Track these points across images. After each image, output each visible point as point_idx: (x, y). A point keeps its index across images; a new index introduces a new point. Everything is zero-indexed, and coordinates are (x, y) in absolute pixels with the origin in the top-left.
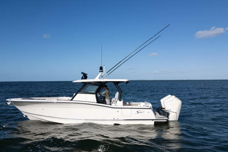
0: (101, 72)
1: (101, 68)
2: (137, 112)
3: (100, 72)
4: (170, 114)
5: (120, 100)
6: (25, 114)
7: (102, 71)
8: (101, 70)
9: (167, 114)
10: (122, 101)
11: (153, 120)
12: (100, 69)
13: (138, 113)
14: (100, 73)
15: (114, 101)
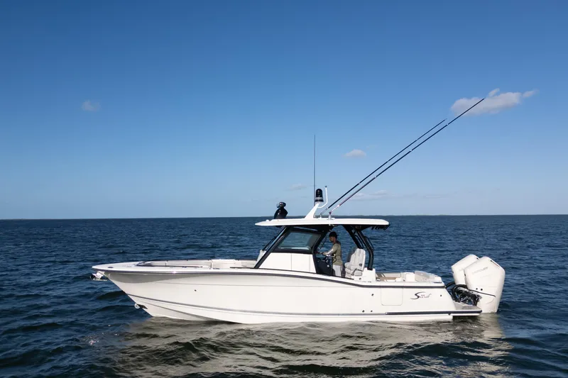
0: (320, 202)
1: (319, 193)
2: (416, 295)
3: (316, 201)
4: (480, 300)
5: (370, 269)
6: (138, 302)
7: (322, 201)
8: (319, 198)
9: (474, 299)
10: (374, 270)
11: (449, 313)
12: (317, 196)
13: (418, 297)
14: (318, 204)
15: (356, 269)
